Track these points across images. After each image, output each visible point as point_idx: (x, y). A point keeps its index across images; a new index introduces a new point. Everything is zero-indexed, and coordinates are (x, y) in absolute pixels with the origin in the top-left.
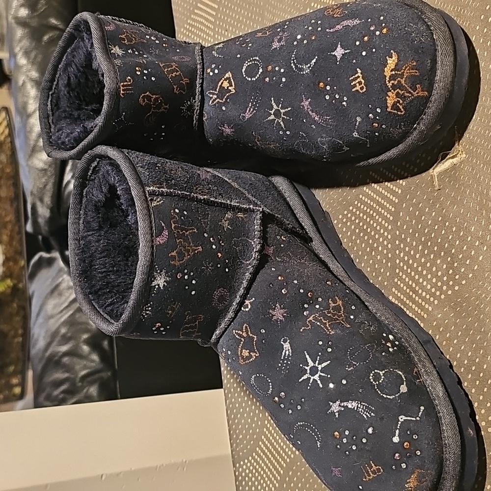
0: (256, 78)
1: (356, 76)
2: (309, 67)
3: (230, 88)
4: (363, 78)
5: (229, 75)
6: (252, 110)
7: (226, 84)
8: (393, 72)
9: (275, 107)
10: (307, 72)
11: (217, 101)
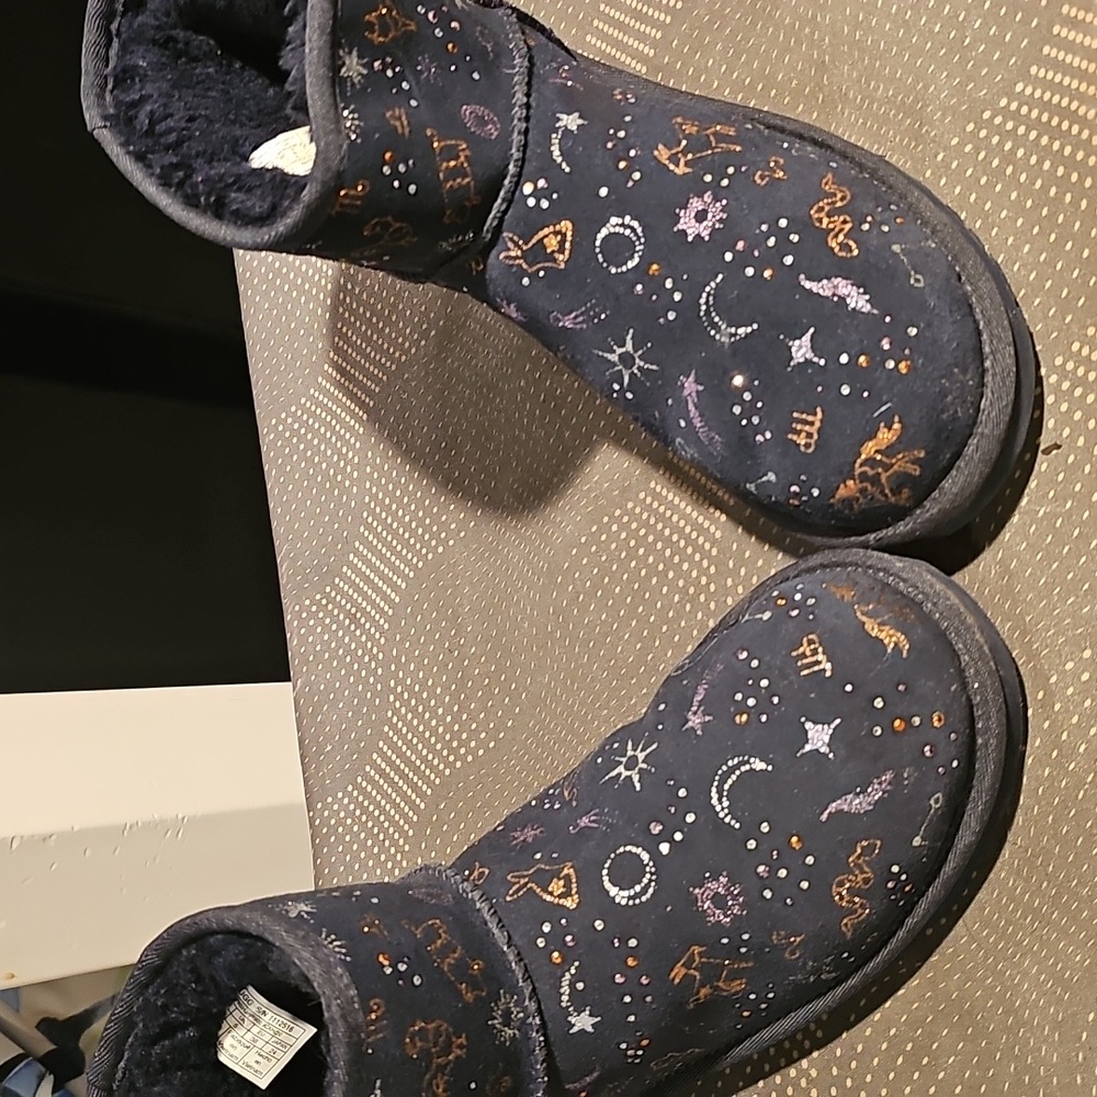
0: (619, 270)
1: (810, 418)
2: (732, 335)
3: (556, 255)
4: (819, 431)
5: (566, 226)
6: (581, 319)
7: (552, 243)
8: (879, 457)
9: (629, 346)
10: (723, 339)
11: (517, 261)
